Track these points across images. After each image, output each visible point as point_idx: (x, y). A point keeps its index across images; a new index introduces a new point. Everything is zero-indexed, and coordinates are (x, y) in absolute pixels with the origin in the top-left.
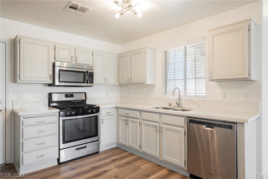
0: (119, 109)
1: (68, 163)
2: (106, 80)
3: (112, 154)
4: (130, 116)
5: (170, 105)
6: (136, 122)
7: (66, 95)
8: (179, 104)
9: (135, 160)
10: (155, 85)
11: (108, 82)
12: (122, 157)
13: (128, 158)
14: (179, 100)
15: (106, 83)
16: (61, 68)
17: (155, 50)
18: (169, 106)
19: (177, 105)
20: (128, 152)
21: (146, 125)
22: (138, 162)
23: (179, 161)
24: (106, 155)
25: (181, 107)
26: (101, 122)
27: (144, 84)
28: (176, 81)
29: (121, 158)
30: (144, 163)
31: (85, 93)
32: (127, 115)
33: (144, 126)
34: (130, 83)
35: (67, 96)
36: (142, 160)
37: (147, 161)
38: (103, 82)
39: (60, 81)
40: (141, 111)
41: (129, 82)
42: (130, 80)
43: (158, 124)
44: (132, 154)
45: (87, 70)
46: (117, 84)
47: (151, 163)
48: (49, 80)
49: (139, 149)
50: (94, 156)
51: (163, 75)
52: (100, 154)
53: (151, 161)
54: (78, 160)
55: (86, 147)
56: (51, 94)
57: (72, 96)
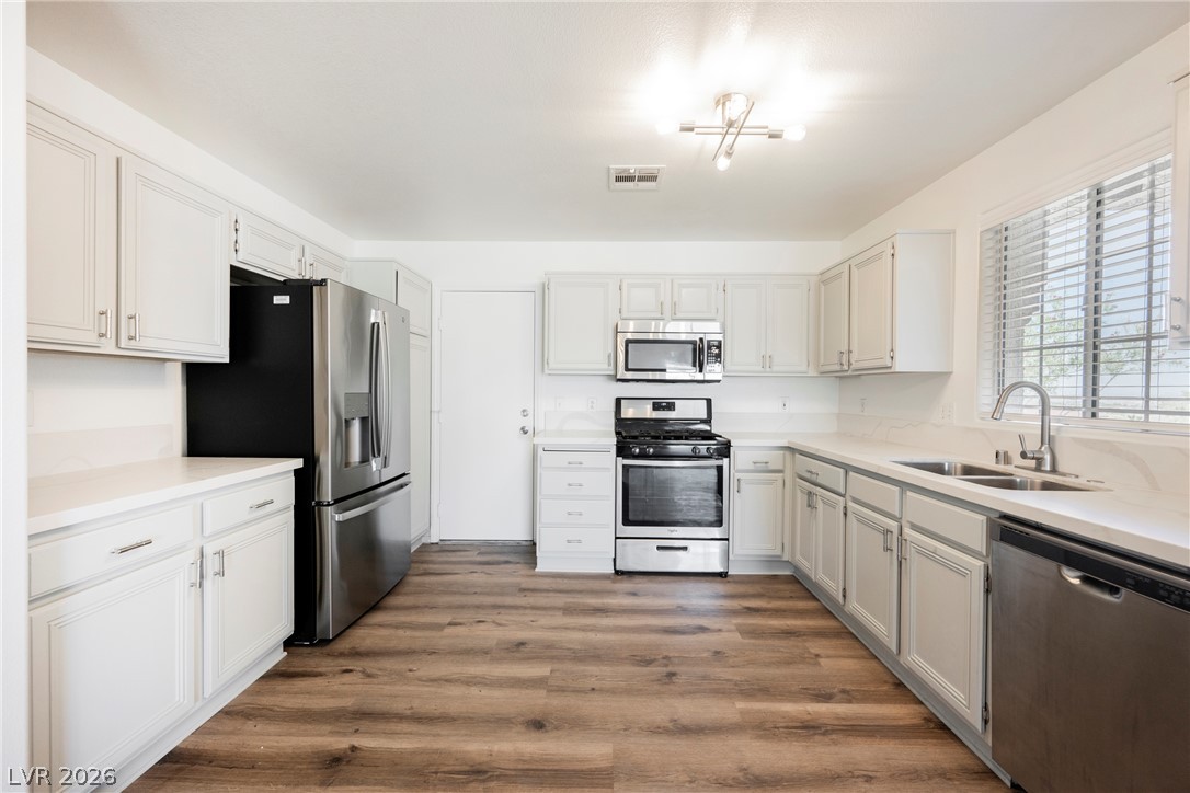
0: (797, 455)
1: (637, 577)
2: (766, 361)
3: (761, 591)
4: (820, 481)
5: (1001, 457)
6: (833, 506)
7: (654, 404)
8: (1039, 461)
9: (819, 634)
10: (948, 374)
11: (775, 368)
12: (785, 611)
13: (802, 618)
14: (1046, 438)
15: (768, 369)
16: (630, 336)
17: (952, 233)
18: (997, 463)
19: (1033, 463)
20: (818, 600)
21: (861, 520)
22: (825, 642)
23: (960, 696)
24: (741, 589)
25: (1054, 470)
26: (736, 489)
27: (889, 371)
28: (1045, 352)
29: (777, 612)
30: (846, 653)
31: (709, 401)
32: (814, 477)
33: (854, 520)
34: (846, 367)
35: (656, 407)
36: (850, 641)
37: (863, 652)
38: (760, 368)
39: (627, 369)
40: (847, 468)
41: (842, 364)
42: (845, 358)
43: (893, 525)
44: (827, 613)
45: (702, 336)
46: (812, 373)
47: (874, 663)
48: (606, 366)
49: (841, 599)
50: (711, 582)
51: (979, 329)
52: (728, 579)
53: (876, 658)
54: (660, 578)
55: (685, 548)
56: (618, 401)
57: (671, 407)
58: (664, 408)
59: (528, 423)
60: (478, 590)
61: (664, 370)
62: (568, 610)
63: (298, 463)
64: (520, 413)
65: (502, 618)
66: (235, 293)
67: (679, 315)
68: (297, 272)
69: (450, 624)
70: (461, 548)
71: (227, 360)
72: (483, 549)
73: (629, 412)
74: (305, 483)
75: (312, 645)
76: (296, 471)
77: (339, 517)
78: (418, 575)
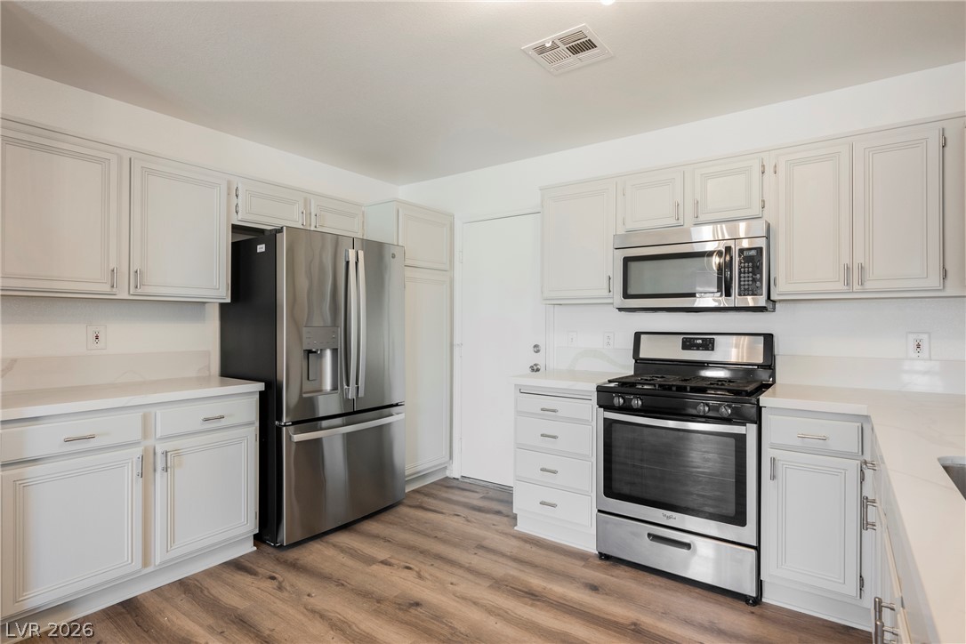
2: (853, 274)
7: (685, 340)
11: (869, 285)
15: (856, 287)
16: (629, 253)
31: (769, 337)
35: (688, 344)
38: (840, 286)
39: (629, 295)
45: (725, 244)
55: (688, 546)
56: (638, 336)
57: (708, 345)
58: (698, 347)
59: (538, 359)
60: (440, 535)
61: (693, 295)
62: (499, 584)
63: (260, 386)
64: (532, 349)
65: (427, 570)
67: (702, 218)
68: (300, 223)
69: (384, 563)
70: (473, 488)
71: (229, 300)
72: (491, 494)
73: (649, 350)
75: (274, 546)
76: (260, 392)
77: (298, 438)
78: (410, 506)
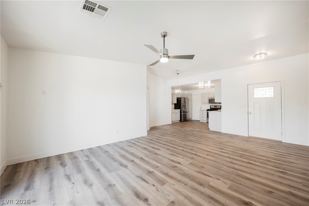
57: (216, 106)
66: (177, 99)
68: (180, 97)
71: (176, 103)
74: (181, 111)
77: (183, 113)
